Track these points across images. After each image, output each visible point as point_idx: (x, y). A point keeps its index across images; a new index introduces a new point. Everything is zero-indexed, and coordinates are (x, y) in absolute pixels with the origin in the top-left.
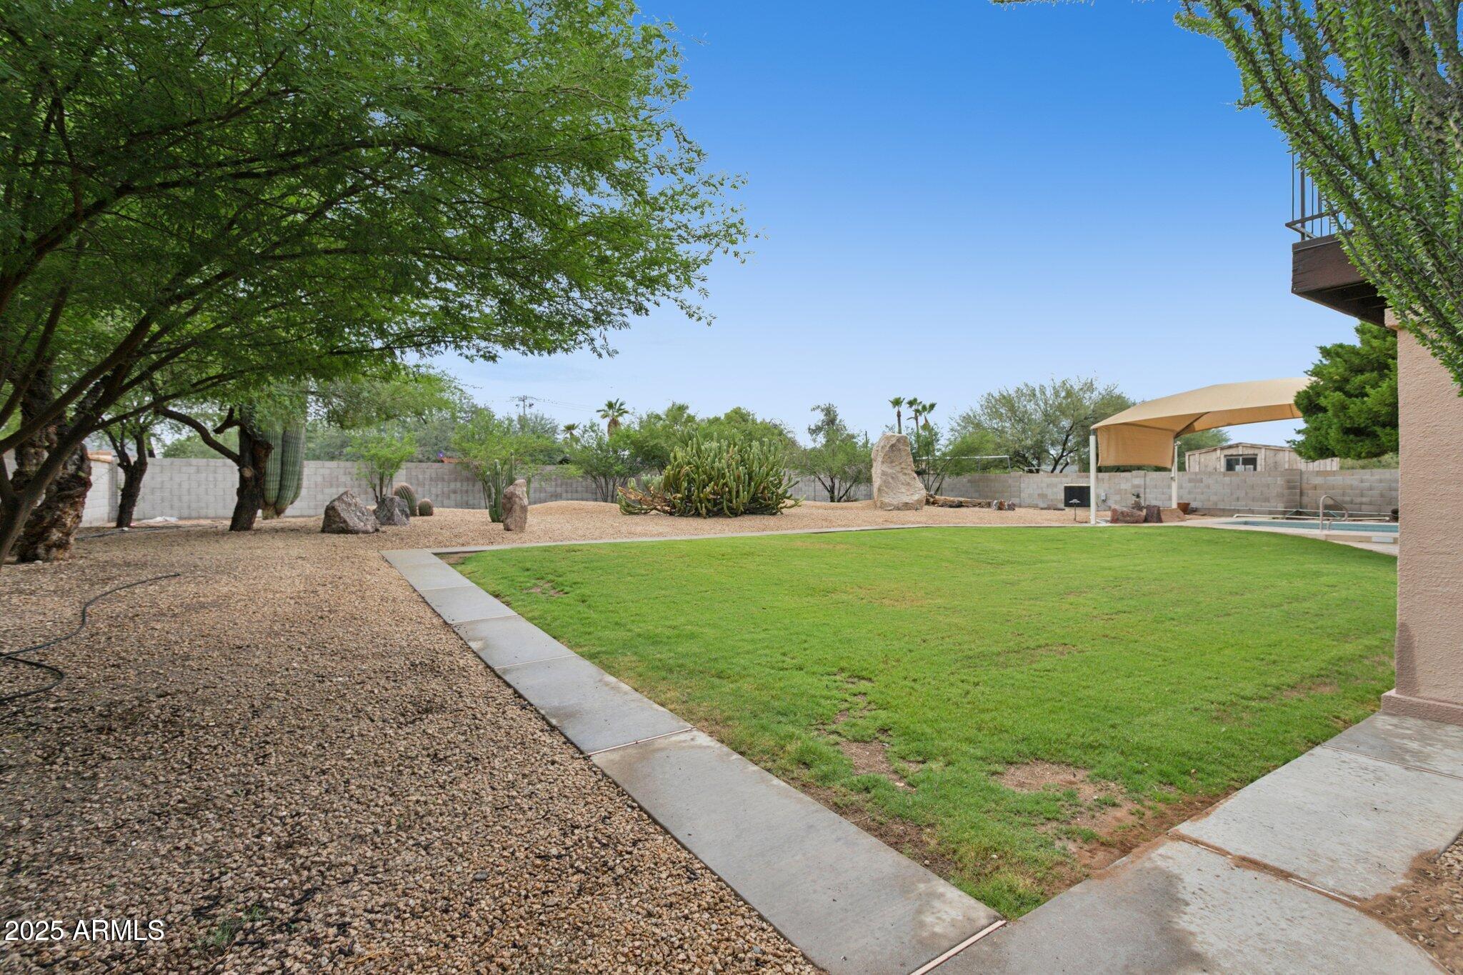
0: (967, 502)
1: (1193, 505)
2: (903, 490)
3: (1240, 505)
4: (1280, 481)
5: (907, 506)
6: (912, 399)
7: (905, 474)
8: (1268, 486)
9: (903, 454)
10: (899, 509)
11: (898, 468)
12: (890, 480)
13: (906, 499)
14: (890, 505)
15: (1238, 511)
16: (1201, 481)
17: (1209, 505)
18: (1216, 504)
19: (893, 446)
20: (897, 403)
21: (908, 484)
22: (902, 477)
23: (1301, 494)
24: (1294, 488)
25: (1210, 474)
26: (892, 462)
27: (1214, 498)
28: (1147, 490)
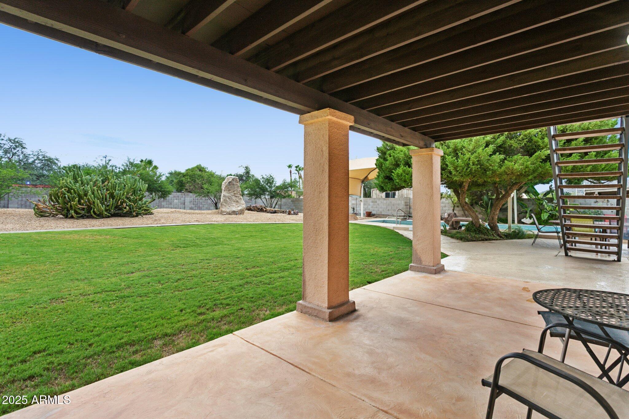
0: (278, 211)
1: (373, 212)
2: (234, 205)
3: (389, 213)
4: (403, 203)
5: (234, 213)
6: (297, 165)
7: (236, 197)
8: (399, 204)
9: (235, 186)
10: (230, 214)
11: (232, 194)
12: (228, 199)
13: (234, 209)
14: (225, 212)
15: (389, 215)
16: (376, 202)
17: (379, 213)
18: (381, 212)
19: (230, 182)
20: (290, 166)
21: (237, 202)
22: (234, 198)
23: (410, 208)
24: (407, 205)
25: (379, 199)
26: (229, 191)
27: (380, 210)
28: (357, 206)
